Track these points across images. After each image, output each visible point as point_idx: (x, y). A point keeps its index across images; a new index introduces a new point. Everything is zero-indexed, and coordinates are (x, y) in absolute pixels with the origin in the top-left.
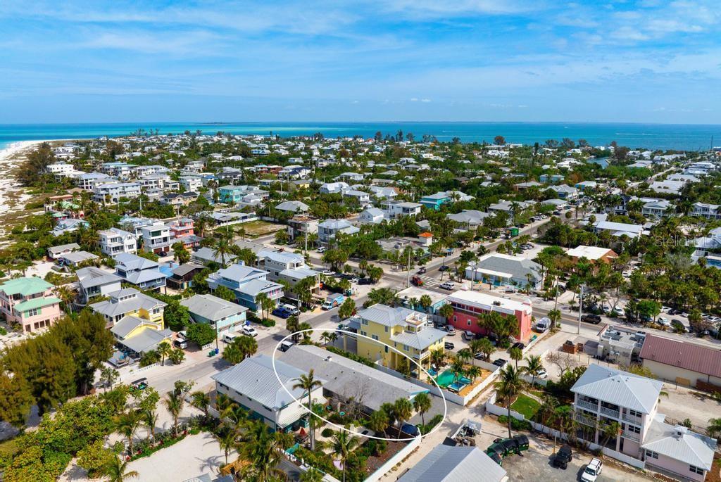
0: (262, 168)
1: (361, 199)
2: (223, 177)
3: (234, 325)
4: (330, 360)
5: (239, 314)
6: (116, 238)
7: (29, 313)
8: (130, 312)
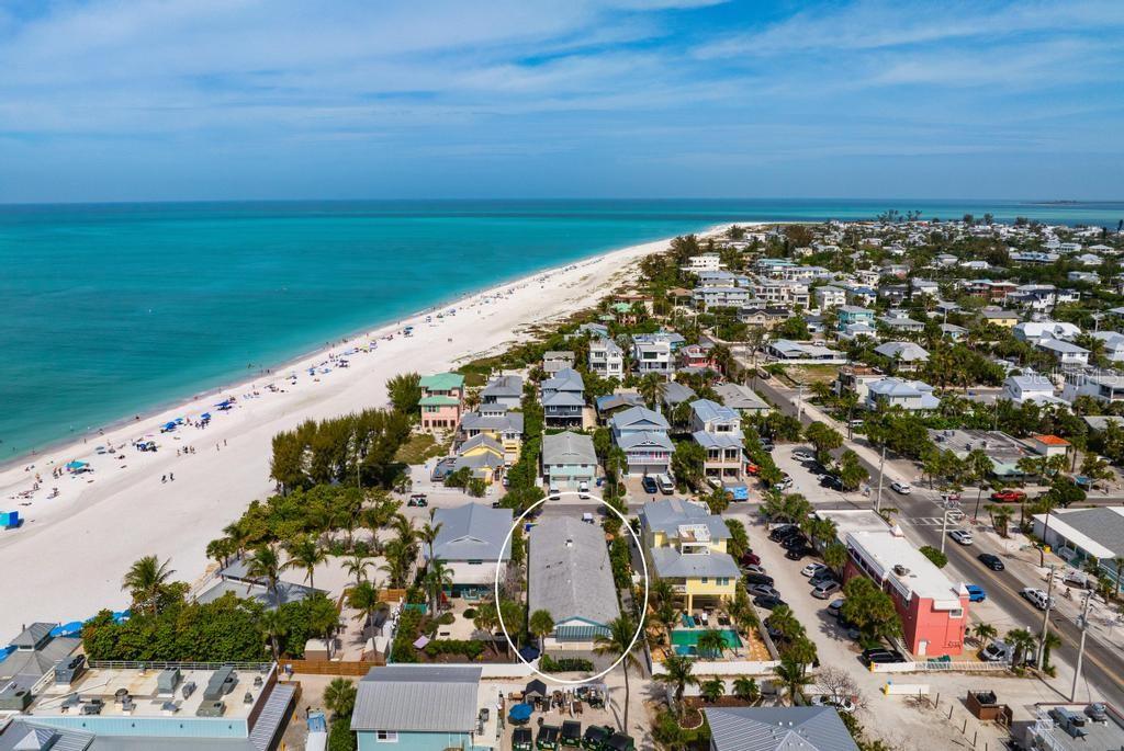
0: (981, 285)
1: (1065, 358)
2: (887, 293)
3: (575, 479)
4: (570, 545)
5: (584, 466)
6: (601, 353)
7: (428, 408)
8: (486, 430)
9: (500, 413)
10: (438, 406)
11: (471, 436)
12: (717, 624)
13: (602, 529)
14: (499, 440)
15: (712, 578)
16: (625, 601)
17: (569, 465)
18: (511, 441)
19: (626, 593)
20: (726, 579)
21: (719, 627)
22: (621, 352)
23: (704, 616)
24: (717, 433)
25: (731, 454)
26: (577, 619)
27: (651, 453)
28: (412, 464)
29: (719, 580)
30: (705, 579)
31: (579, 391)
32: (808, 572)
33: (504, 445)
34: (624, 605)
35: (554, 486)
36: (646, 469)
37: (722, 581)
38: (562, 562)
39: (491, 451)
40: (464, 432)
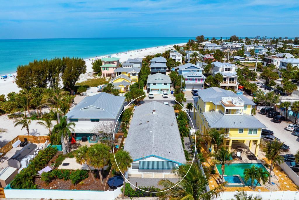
3: (161, 90)
4: (154, 113)
5: (165, 84)
6: (174, 56)
7: (104, 69)
8: (123, 73)
9: (130, 66)
10: (108, 68)
11: (118, 75)
12: (248, 159)
13: (173, 108)
14: (129, 77)
15: (246, 129)
16: (186, 144)
17: (158, 84)
18: (134, 77)
19: (187, 140)
20: (256, 130)
21: (250, 162)
22: (181, 55)
23: (239, 154)
24: (225, 72)
25: (232, 80)
26: (154, 156)
27: (196, 79)
28: (91, 86)
29: (251, 130)
30: (241, 130)
31: (164, 62)
32: (290, 129)
33: (131, 78)
34: (186, 147)
35: (151, 93)
36: (193, 86)
37: (253, 131)
38: (148, 122)
39: (125, 80)
40: (115, 74)
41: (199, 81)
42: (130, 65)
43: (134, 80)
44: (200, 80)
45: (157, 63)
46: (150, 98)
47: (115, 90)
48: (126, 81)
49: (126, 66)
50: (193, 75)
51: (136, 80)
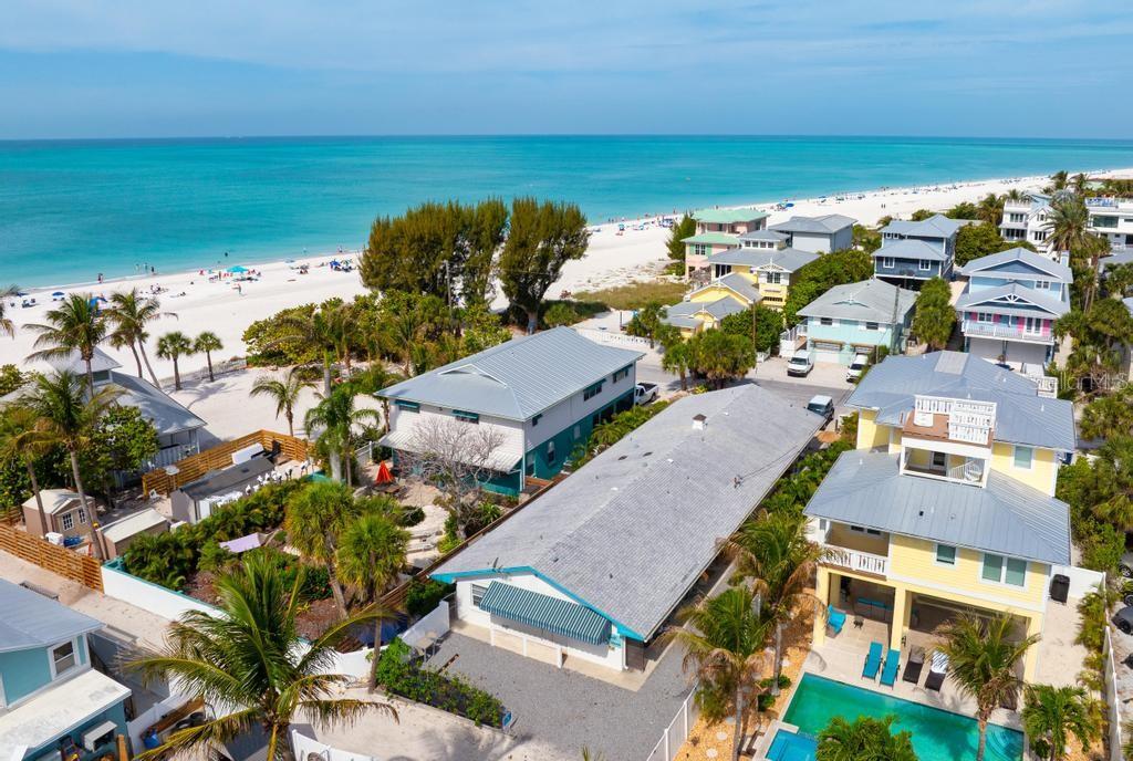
4: (698, 425)
5: (872, 326)
6: (1022, 216)
7: (694, 248)
8: (740, 268)
9: (771, 245)
10: (710, 246)
11: (717, 276)
14: (757, 286)
15: (970, 553)
17: (842, 321)
18: (773, 286)
20: (1019, 566)
22: (1054, 214)
26: (536, 574)
27: (1018, 320)
29: (992, 562)
30: (947, 552)
31: (938, 240)
33: (762, 292)
36: (1004, 347)
37: (1004, 569)
38: (650, 453)
39: (733, 296)
40: (708, 270)
41: (1033, 328)
42: (771, 241)
43: (774, 299)
44: (1038, 326)
45: (906, 241)
46: (792, 374)
47: (669, 327)
48: (737, 299)
49: (755, 244)
50: (1004, 299)
51: (780, 300)
